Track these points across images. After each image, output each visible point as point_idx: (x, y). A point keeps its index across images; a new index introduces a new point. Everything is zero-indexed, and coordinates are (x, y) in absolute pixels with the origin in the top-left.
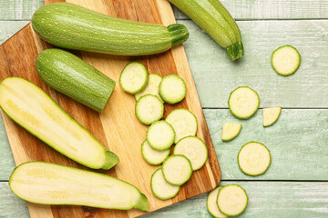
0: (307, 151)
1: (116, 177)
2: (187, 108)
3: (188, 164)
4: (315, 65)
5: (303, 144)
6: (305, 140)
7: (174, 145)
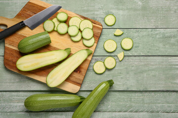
0: (173, 44)
1: (73, 54)
2: (71, 17)
3: (88, 29)
4: (175, 12)
5: (172, 42)
6: (173, 40)
7: (79, 29)
